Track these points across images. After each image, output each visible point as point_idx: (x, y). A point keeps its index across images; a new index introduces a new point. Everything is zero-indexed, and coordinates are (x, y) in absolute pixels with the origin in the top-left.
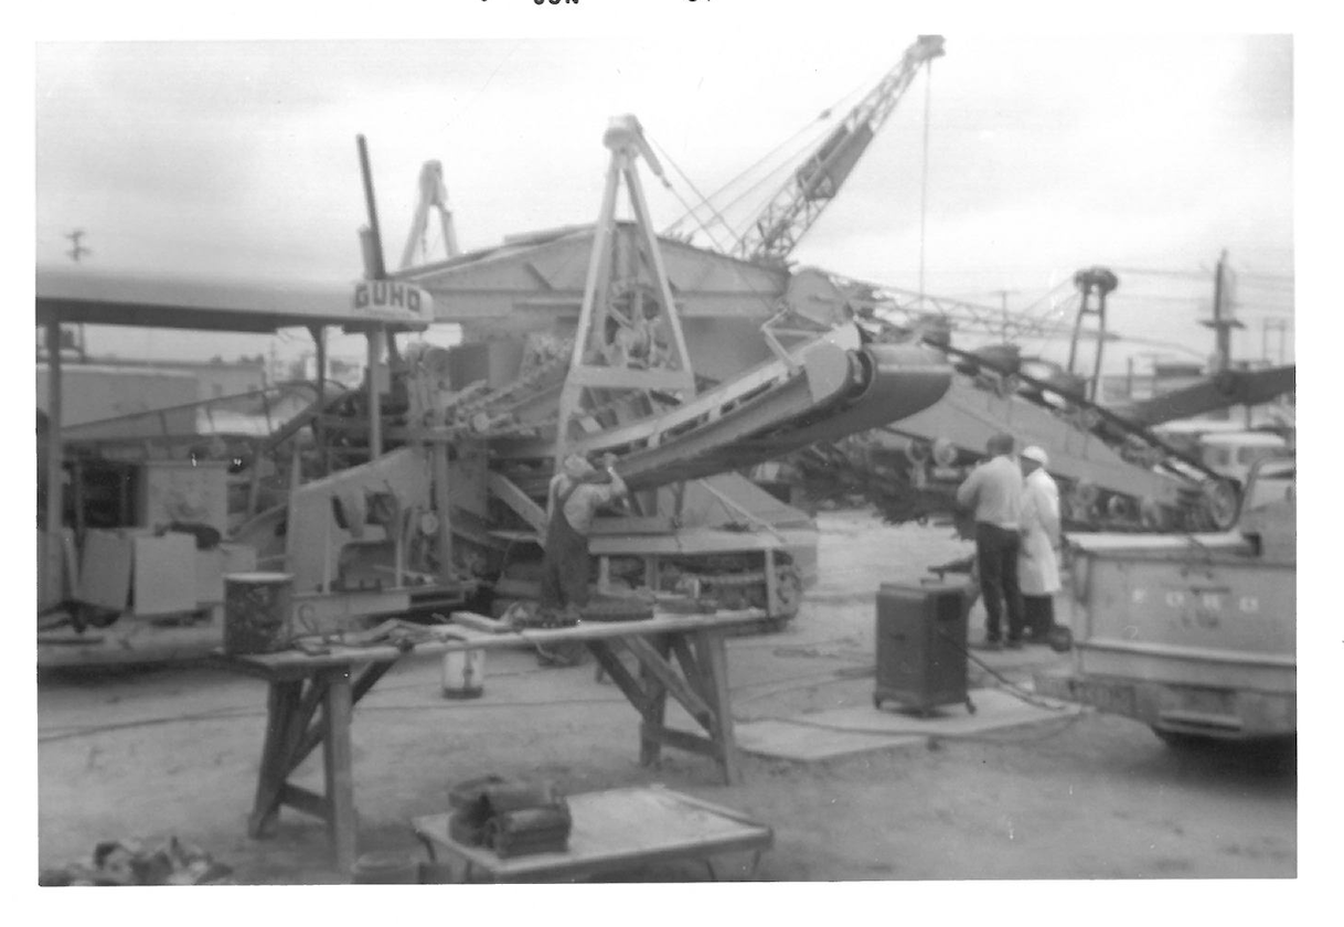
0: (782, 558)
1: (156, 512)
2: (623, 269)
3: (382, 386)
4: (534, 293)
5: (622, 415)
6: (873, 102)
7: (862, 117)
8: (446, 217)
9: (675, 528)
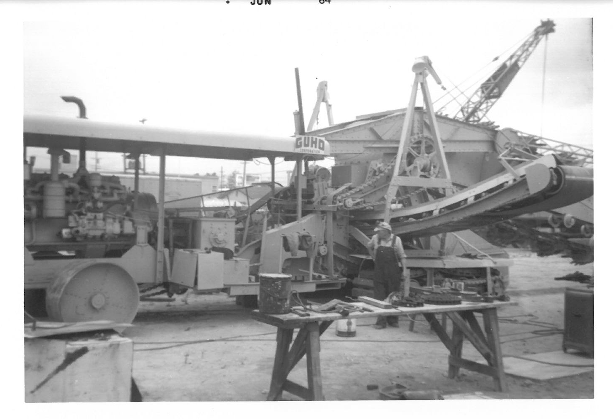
0: (494, 272)
1: (204, 243)
2: (416, 131)
3: (302, 185)
4: (374, 142)
5: (414, 200)
6: (519, 53)
7: (513, 60)
8: (329, 106)
9: (441, 255)
